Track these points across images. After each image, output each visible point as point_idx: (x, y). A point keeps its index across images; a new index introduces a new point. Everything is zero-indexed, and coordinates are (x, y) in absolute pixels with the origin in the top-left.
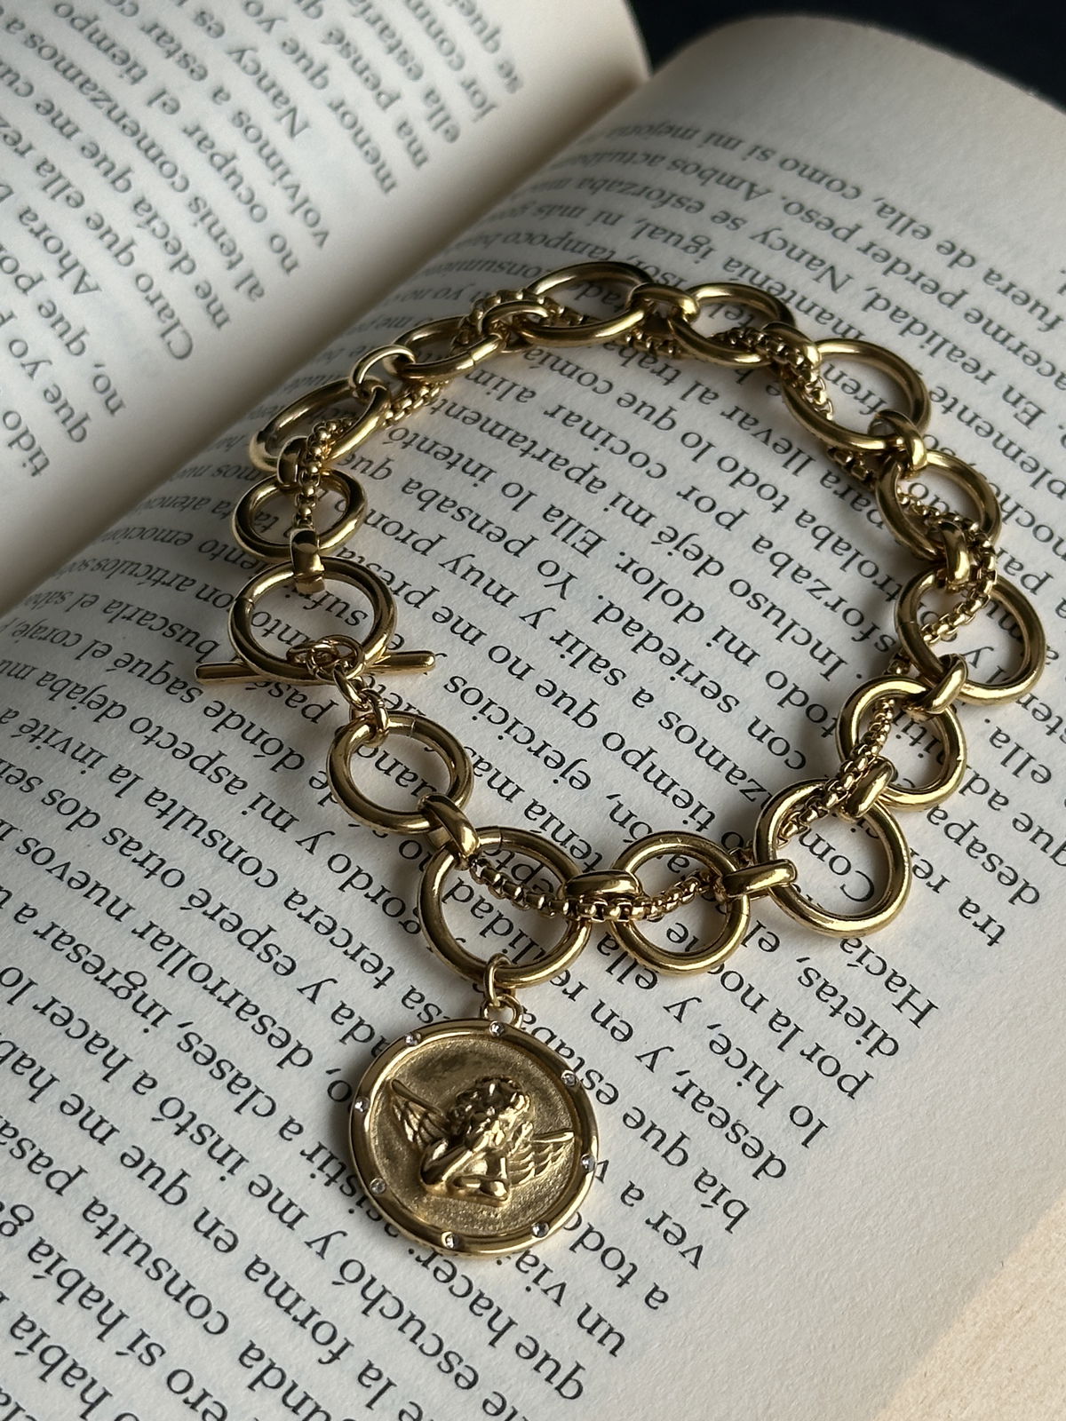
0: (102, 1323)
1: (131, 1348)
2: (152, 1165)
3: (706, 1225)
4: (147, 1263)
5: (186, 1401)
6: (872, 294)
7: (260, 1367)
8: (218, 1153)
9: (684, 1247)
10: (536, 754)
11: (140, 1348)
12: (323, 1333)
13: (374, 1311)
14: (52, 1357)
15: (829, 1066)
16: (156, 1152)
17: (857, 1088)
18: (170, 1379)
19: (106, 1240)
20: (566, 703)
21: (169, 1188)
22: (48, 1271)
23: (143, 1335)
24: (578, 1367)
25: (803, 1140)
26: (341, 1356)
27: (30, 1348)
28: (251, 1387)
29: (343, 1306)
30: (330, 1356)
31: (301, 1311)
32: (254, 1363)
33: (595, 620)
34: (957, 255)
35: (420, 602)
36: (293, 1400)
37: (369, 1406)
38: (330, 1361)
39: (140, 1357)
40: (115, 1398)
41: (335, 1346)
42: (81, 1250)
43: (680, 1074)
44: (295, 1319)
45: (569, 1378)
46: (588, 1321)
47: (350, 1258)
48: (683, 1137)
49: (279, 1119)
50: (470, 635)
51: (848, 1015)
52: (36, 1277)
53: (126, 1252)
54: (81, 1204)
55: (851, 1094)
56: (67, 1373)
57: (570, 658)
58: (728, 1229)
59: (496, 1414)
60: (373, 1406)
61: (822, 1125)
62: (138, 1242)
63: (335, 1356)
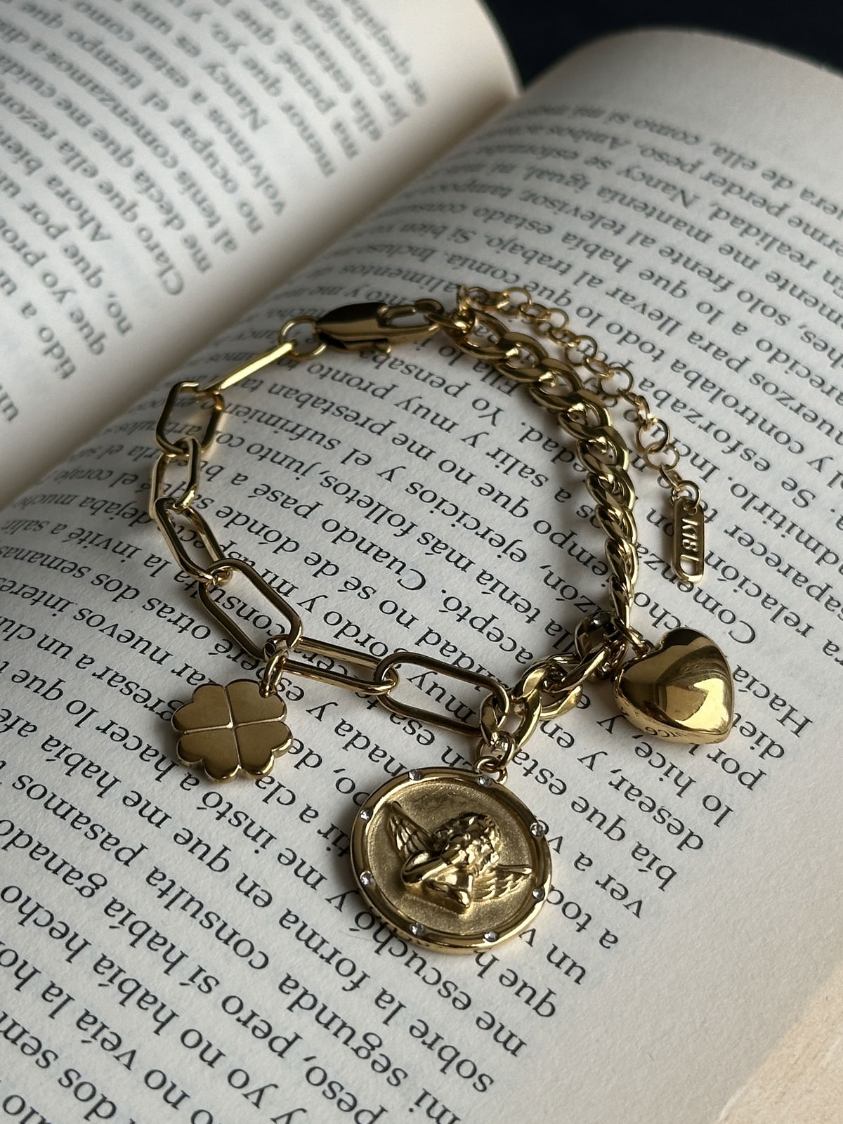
0: (167, 961)
1: (192, 979)
2: (200, 842)
3: (643, 884)
4: (201, 916)
5: (239, 1020)
6: (715, 208)
7: (296, 994)
8: (252, 832)
9: (628, 901)
10: (483, 536)
11: (199, 979)
12: (345, 968)
13: (385, 951)
14: (129, 987)
15: (731, 766)
16: (202, 832)
17: (754, 782)
18: (224, 1004)
19: (167, 899)
20: (503, 500)
21: (215, 859)
22: (122, 922)
23: (201, 970)
24: (550, 992)
25: (715, 820)
26: (360, 985)
27: (111, 980)
28: (290, 1008)
29: (358, 948)
30: (352, 985)
31: (326, 950)
32: (291, 990)
33: (521, 440)
34: (778, 180)
35: (382, 431)
36: (325, 1018)
37: (386, 1022)
38: (352, 989)
39: (199, 987)
40: (181, 1017)
41: (356, 977)
42: (147, 906)
43: (614, 772)
44: (322, 957)
45: (544, 1000)
46: (556, 957)
48: (620, 819)
49: (299, 806)
50: (423, 453)
51: (742, 728)
52: (111, 927)
53: (183, 908)
54: (144, 873)
55: (750, 787)
56: (142, 999)
57: (503, 467)
58: (661, 888)
59: (488, 1028)
60: (389, 1022)
61: (729, 810)
62: (192, 899)
63: (356, 985)
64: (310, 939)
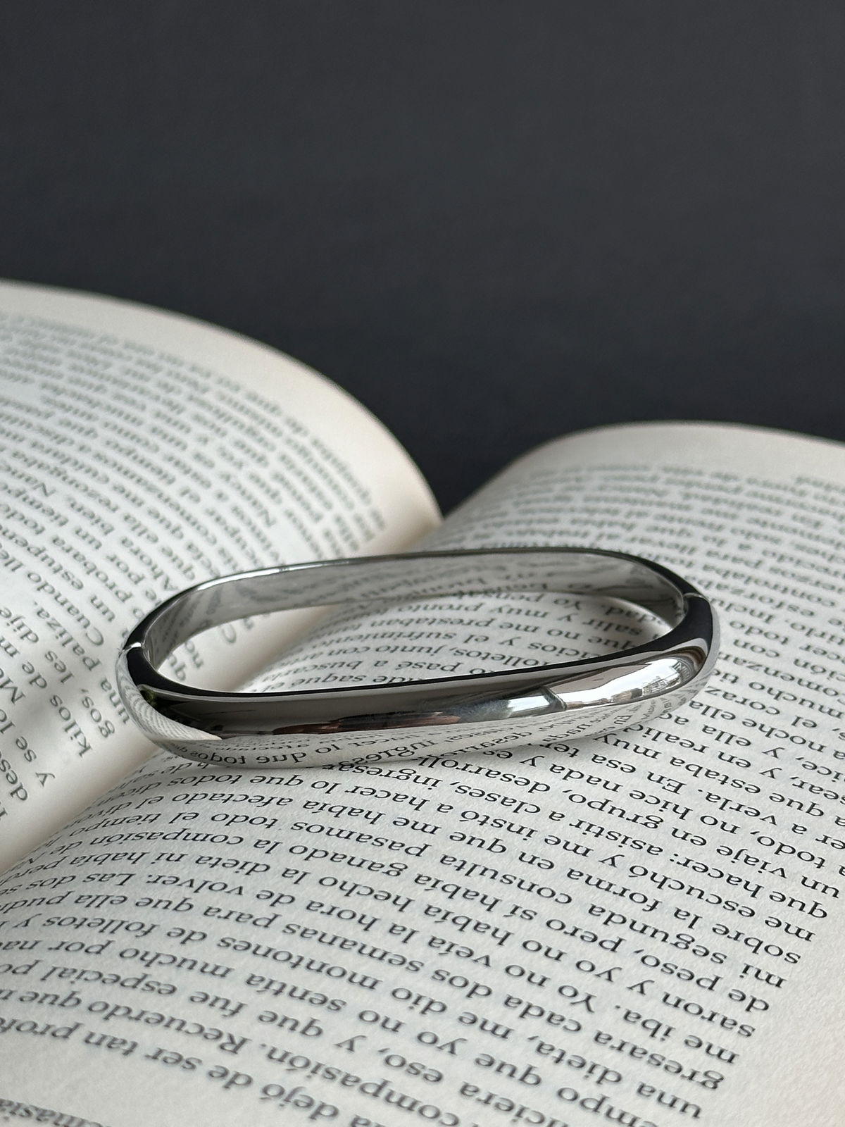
0: (486, 904)
1: (513, 912)
2: (473, 838)
4: (499, 878)
5: (566, 933)
7: (605, 915)
8: (514, 830)
11: (519, 912)
12: (638, 898)
13: (665, 886)
14: (461, 921)
16: (473, 833)
18: (548, 925)
19: (464, 870)
21: (492, 846)
22: (433, 887)
23: (517, 908)
24: (817, 904)
26: (656, 907)
27: (443, 919)
28: (606, 924)
29: (644, 886)
30: (649, 907)
31: (616, 889)
32: (600, 914)
35: (487, 624)
36: (638, 927)
37: (691, 926)
38: (651, 910)
39: (521, 916)
40: (516, 935)
41: (650, 903)
43: (793, 779)
44: (614, 893)
45: (814, 909)
46: (809, 884)
47: (635, 865)
48: (814, 804)
49: (545, 813)
50: (530, 629)
53: (481, 874)
54: (436, 859)
56: (476, 927)
59: (777, 926)
60: (693, 927)
62: (486, 870)
63: (653, 908)
64: (599, 884)
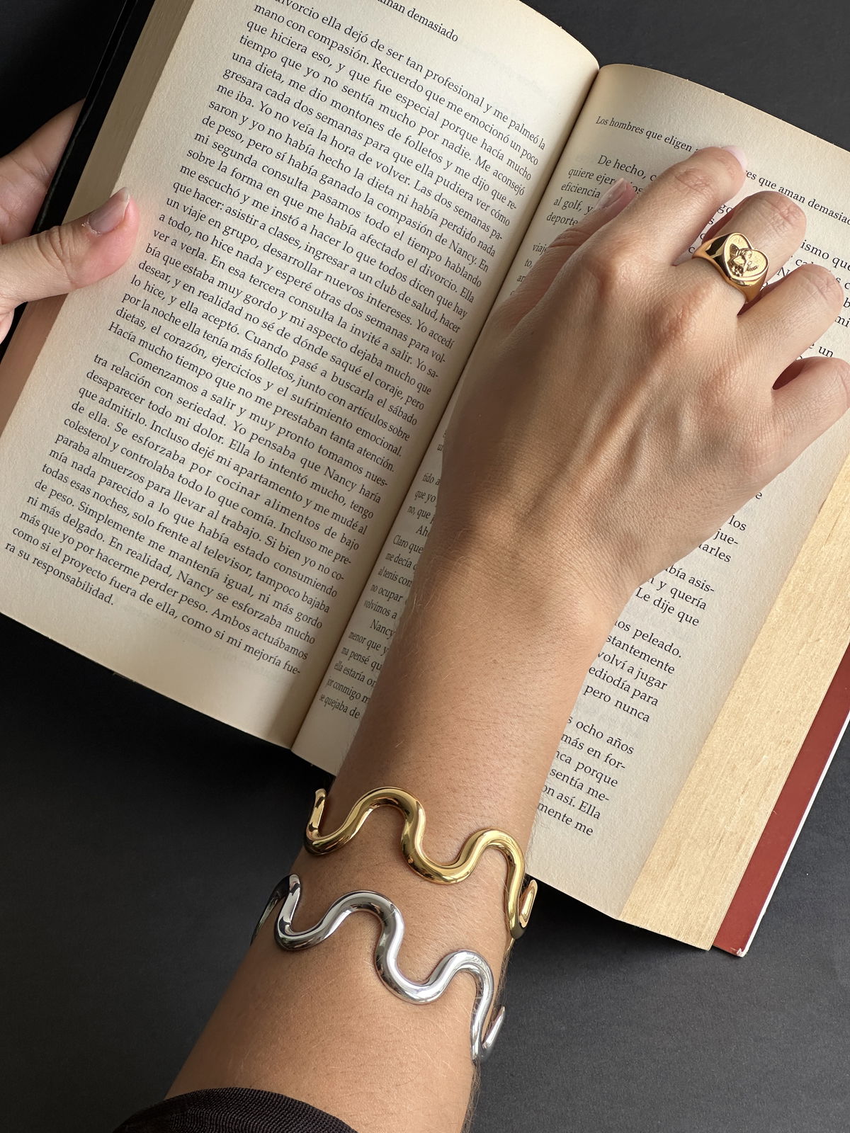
0: (293, 159)
1: (284, 156)
2: (295, 205)
3: (155, 243)
4: (287, 179)
5: (266, 147)
6: (169, 573)
7: (251, 161)
8: (279, 214)
9: (159, 235)
10: (229, 364)
12: (239, 176)
13: (228, 186)
14: (302, 147)
15: (133, 300)
16: (295, 209)
17: (125, 297)
18: (272, 151)
19: (299, 181)
20: (226, 384)
21: (288, 200)
22: (311, 169)
23: (282, 160)
24: (176, 192)
25: (136, 277)
27: (308, 148)
28: (252, 156)
29: (236, 184)
33: (224, 416)
34: (146, 599)
35: (277, 408)
36: (241, 157)
39: (281, 154)
40: (283, 142)
42: (305, 177)
43: (169, 282)
44: (247, 177)
45: (177, 188)
46: (176, 205)
47: (237, 198)
48: (165, 264)
49: (267, 228)
50: (259, 400)
51: (130, 317)
52: (313, 166)
53: (293, 180)
54: (309, 189)
56: (297, 144)
57: (228, 400)
58: (149, 244)
59: (192, 172)
60: (221, 162)
61: (132, 283)
62: (291, 184)
63: (234, 171)
64: (251, 181)
